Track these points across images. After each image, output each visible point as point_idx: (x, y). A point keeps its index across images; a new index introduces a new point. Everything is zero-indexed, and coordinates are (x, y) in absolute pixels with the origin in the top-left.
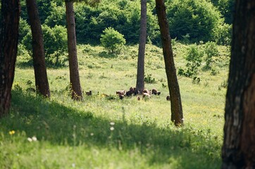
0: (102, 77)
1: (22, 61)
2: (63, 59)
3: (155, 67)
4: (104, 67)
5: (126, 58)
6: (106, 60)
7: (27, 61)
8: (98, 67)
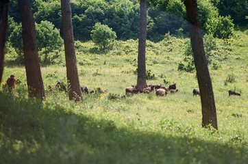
0: (96, 74)
1: (10, 59)
2: (52, 56)
3: (151, 63)
4: (97, 63)
5: (119, 54)
6: (98, 56)
7: (14, 59)
8: (89, 64)
